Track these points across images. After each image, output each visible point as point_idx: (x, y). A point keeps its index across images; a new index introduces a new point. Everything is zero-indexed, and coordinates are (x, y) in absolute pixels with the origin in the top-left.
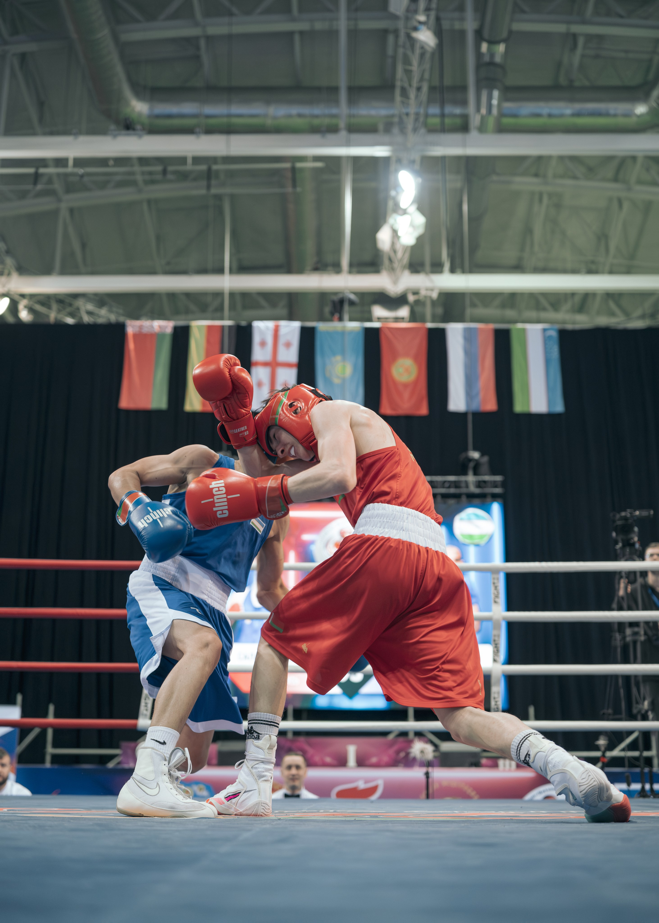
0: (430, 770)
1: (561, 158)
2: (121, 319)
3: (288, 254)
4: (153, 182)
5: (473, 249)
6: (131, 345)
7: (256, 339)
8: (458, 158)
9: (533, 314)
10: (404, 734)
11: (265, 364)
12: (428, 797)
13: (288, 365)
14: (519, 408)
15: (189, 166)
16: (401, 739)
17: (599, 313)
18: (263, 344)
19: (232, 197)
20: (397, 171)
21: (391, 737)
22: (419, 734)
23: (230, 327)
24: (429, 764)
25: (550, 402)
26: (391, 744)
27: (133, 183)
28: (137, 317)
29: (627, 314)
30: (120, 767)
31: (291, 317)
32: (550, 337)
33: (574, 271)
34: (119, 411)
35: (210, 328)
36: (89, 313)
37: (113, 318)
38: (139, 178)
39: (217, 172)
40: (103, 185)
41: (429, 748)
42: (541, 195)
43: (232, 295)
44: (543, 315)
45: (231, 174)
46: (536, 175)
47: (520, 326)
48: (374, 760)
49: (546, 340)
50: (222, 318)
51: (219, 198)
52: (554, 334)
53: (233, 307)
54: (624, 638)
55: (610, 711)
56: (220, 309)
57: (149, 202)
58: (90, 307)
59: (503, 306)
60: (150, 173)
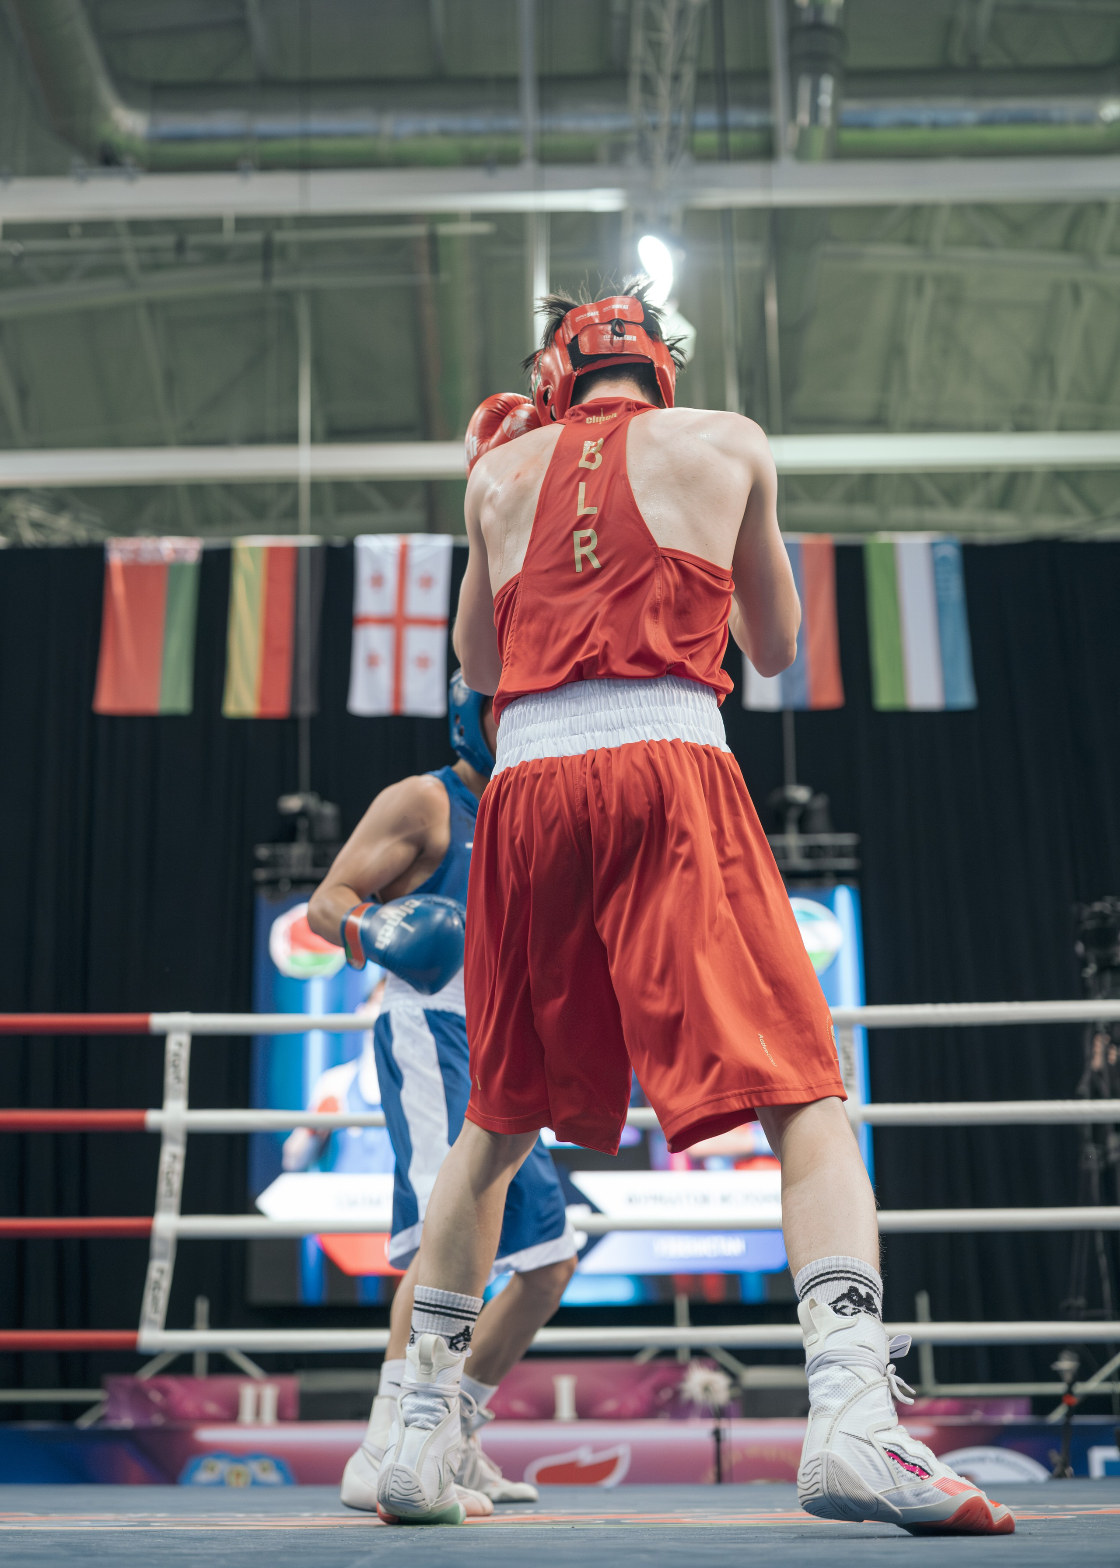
0: (724, 1424)
1: (959, 209)
2: (98, 536)
3: (424, 405)
4: (157, 267)
5: (789, 386)
6: (118, 587)
7: (365, 571)
8: (755, 212)
9: (909, 514)
10: (667, 1353)
11: (383, 621)
12: (720, 1478)
13: (427, 622)
14: (885, 699)
15: (228, 236)
16: (664, 1363)
17: (1039, 509)
18: (378, 581)
19: (315, 295)
20: (635, 238)
21: (643, 1359)
22: (700, 1353)
23: (312, 549)
24: (721, 1413)
25: (947, 686)
26: (644, 1373)
27: (119, 270)
28: (128, 531)
29: (1095, 510)
30: (103, 1426)
31: (432, 527)
32: (944, 559)
33: (989, 428)
34: (95, 718)
35: (273, 553)
36: (36, 525)
37: (81, 534)
38: (130, 259)
39: (284, 245)
40: (59, 275)
41: (720, 1382)
42: (920, 281)
43: (316, 485)
44: (930, 515)
45: (310, 249)
46: (910, 241)
47: (884, 537)
48: (610, 1406)
49: (937, 564)
50: (295, 531)
51: (287, 296)
52: (951, 552)
53: (317, 508)
54: (1105, 1154)
55: (1081, 1302)
56: (292, 513)
57: (151, 306)
58: (37, 513)
59: (850, 498)
60: (153, 250)
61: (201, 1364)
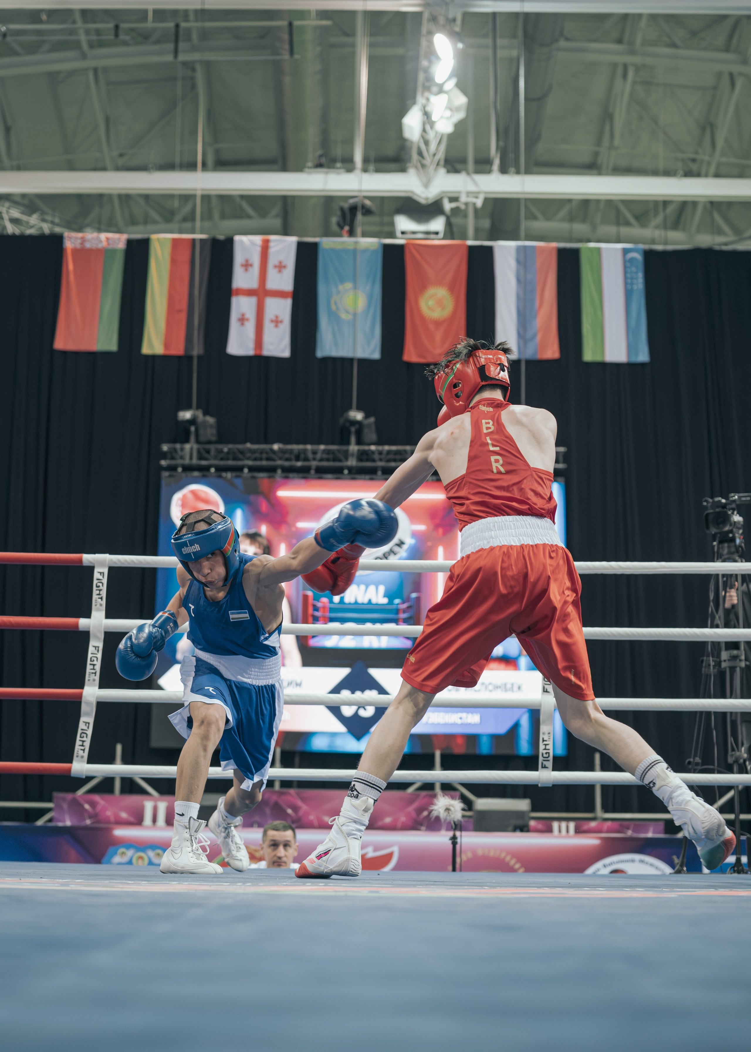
0: (458, 834)
1: (653, 18)
2: (58, 230)
3: (283, 145)
4: (101, 44)
5: (532, 140)
6: (70, 265)
7: (239, 259)
8: (516, 15)
9: (612, 230)
10: (428, 786)
11: (249, 293)
12: (454, 869)
13: (280, 294)
14: (588, 356)
15: (150, 24)
16: (424, 793)
17: (698, 231)
18: (247, 265)
19: (207, 64)
20: (430, 33)
21: (411, 790)
22: (447, 787)
23: (201, 240)
25: (631, 348)
26: (411, 800)
27: (75, 45)
28: (80, 229)
29: (738, 231)
30: (50, 824)
31: (286, 231)
32: (633, 262)
33: (668, 173)
34: (53, 352)
35: (175, 242)
36: (15, 221)
37: (46, 228)
38: (83, 38)
39: (188, 31)
40: (33, 49)
41: (457, 806)
42: (625, 67)
43: (206, 198)
44: (624, 230)
45: (206, 34)
46: (620, 41)
47: (592, 245)
48: (388, 820)
49: (627, 264)
50: (193, 231)
51: (189, 66)
52: (637, 256)
53: (208, 215)
56: (190, 218)
57: (95, 70)
58: (16, 213)
59: (571, 218)
60: (98, 32)
61: (117, 785)
